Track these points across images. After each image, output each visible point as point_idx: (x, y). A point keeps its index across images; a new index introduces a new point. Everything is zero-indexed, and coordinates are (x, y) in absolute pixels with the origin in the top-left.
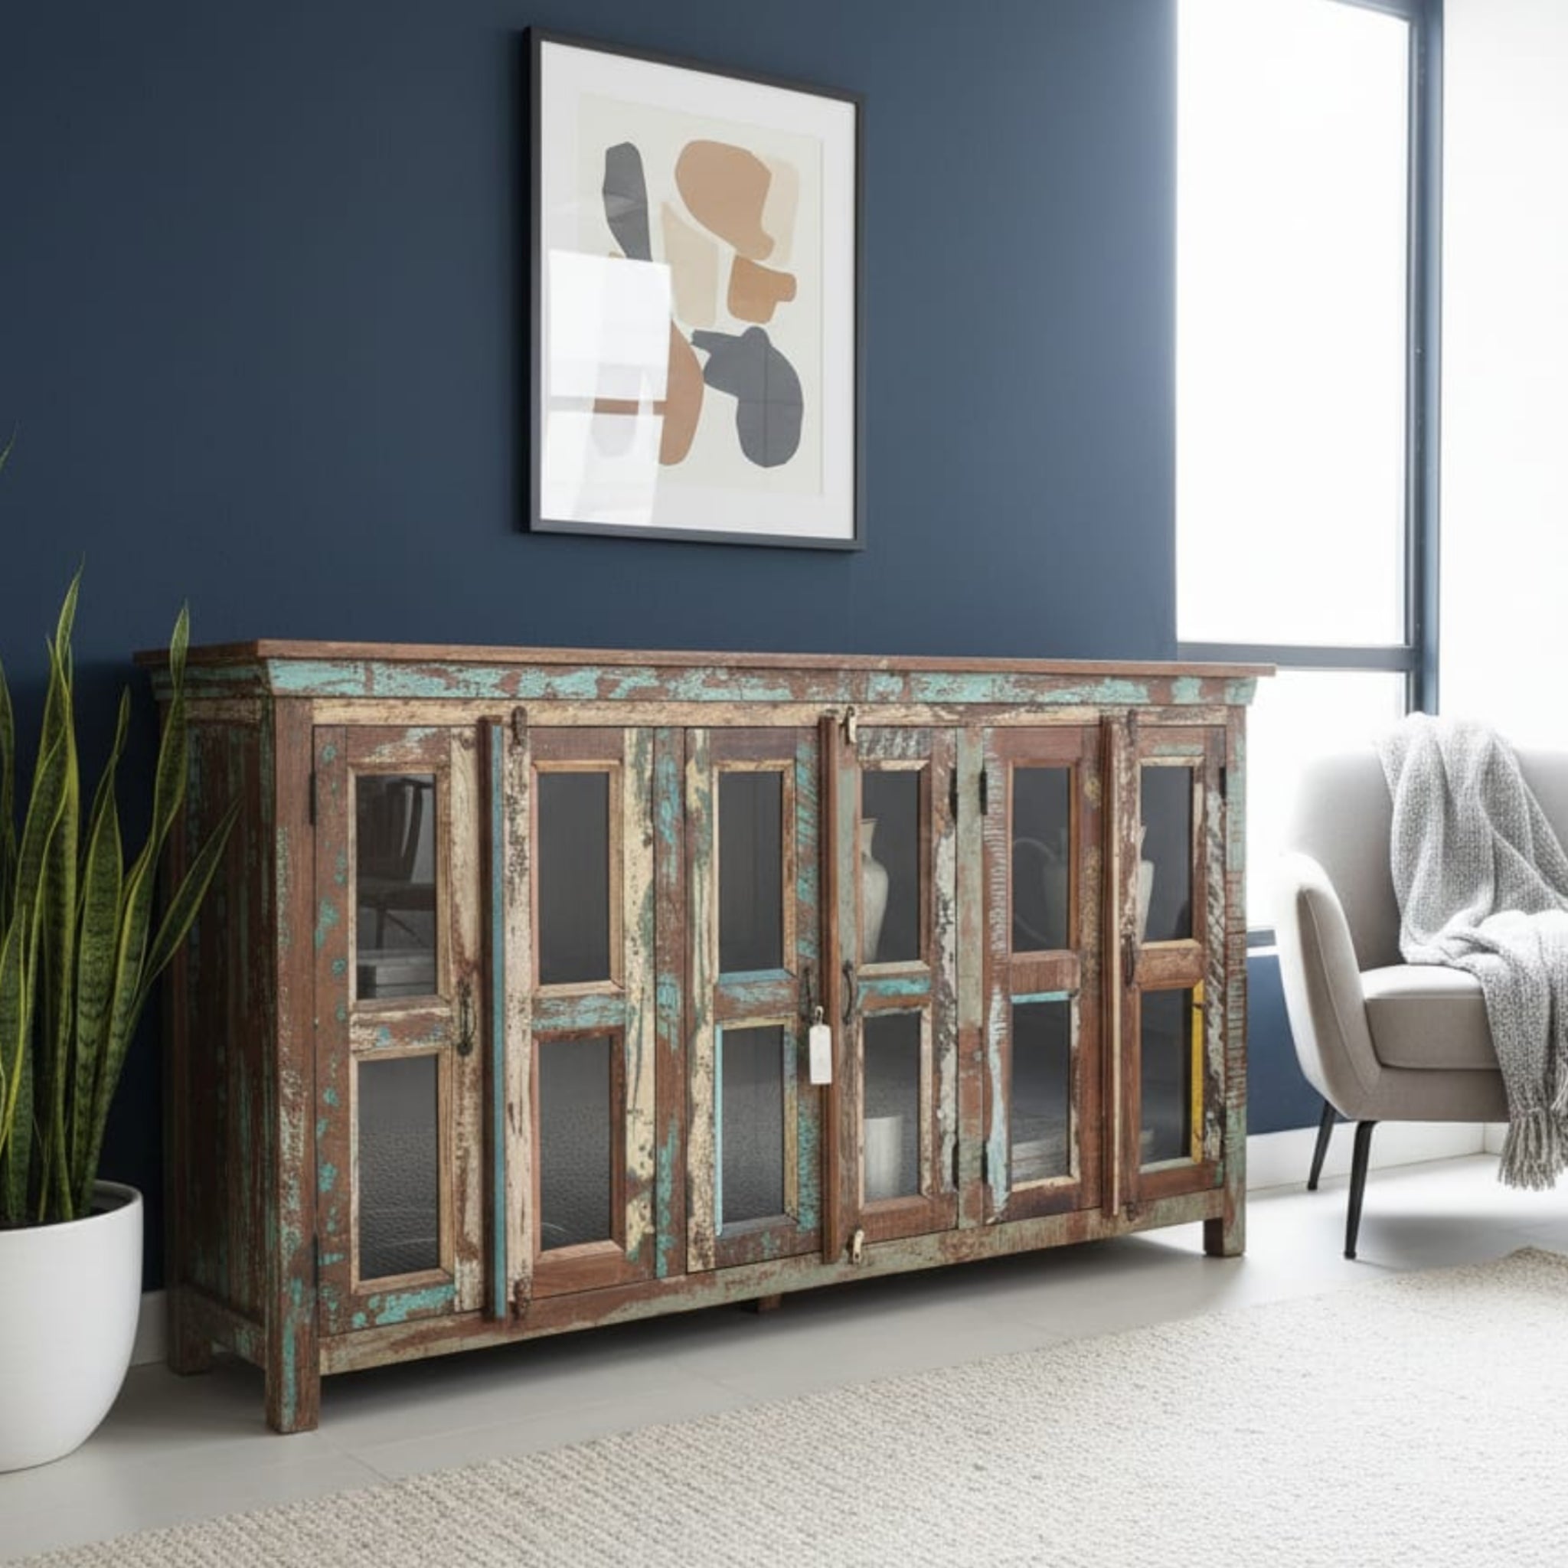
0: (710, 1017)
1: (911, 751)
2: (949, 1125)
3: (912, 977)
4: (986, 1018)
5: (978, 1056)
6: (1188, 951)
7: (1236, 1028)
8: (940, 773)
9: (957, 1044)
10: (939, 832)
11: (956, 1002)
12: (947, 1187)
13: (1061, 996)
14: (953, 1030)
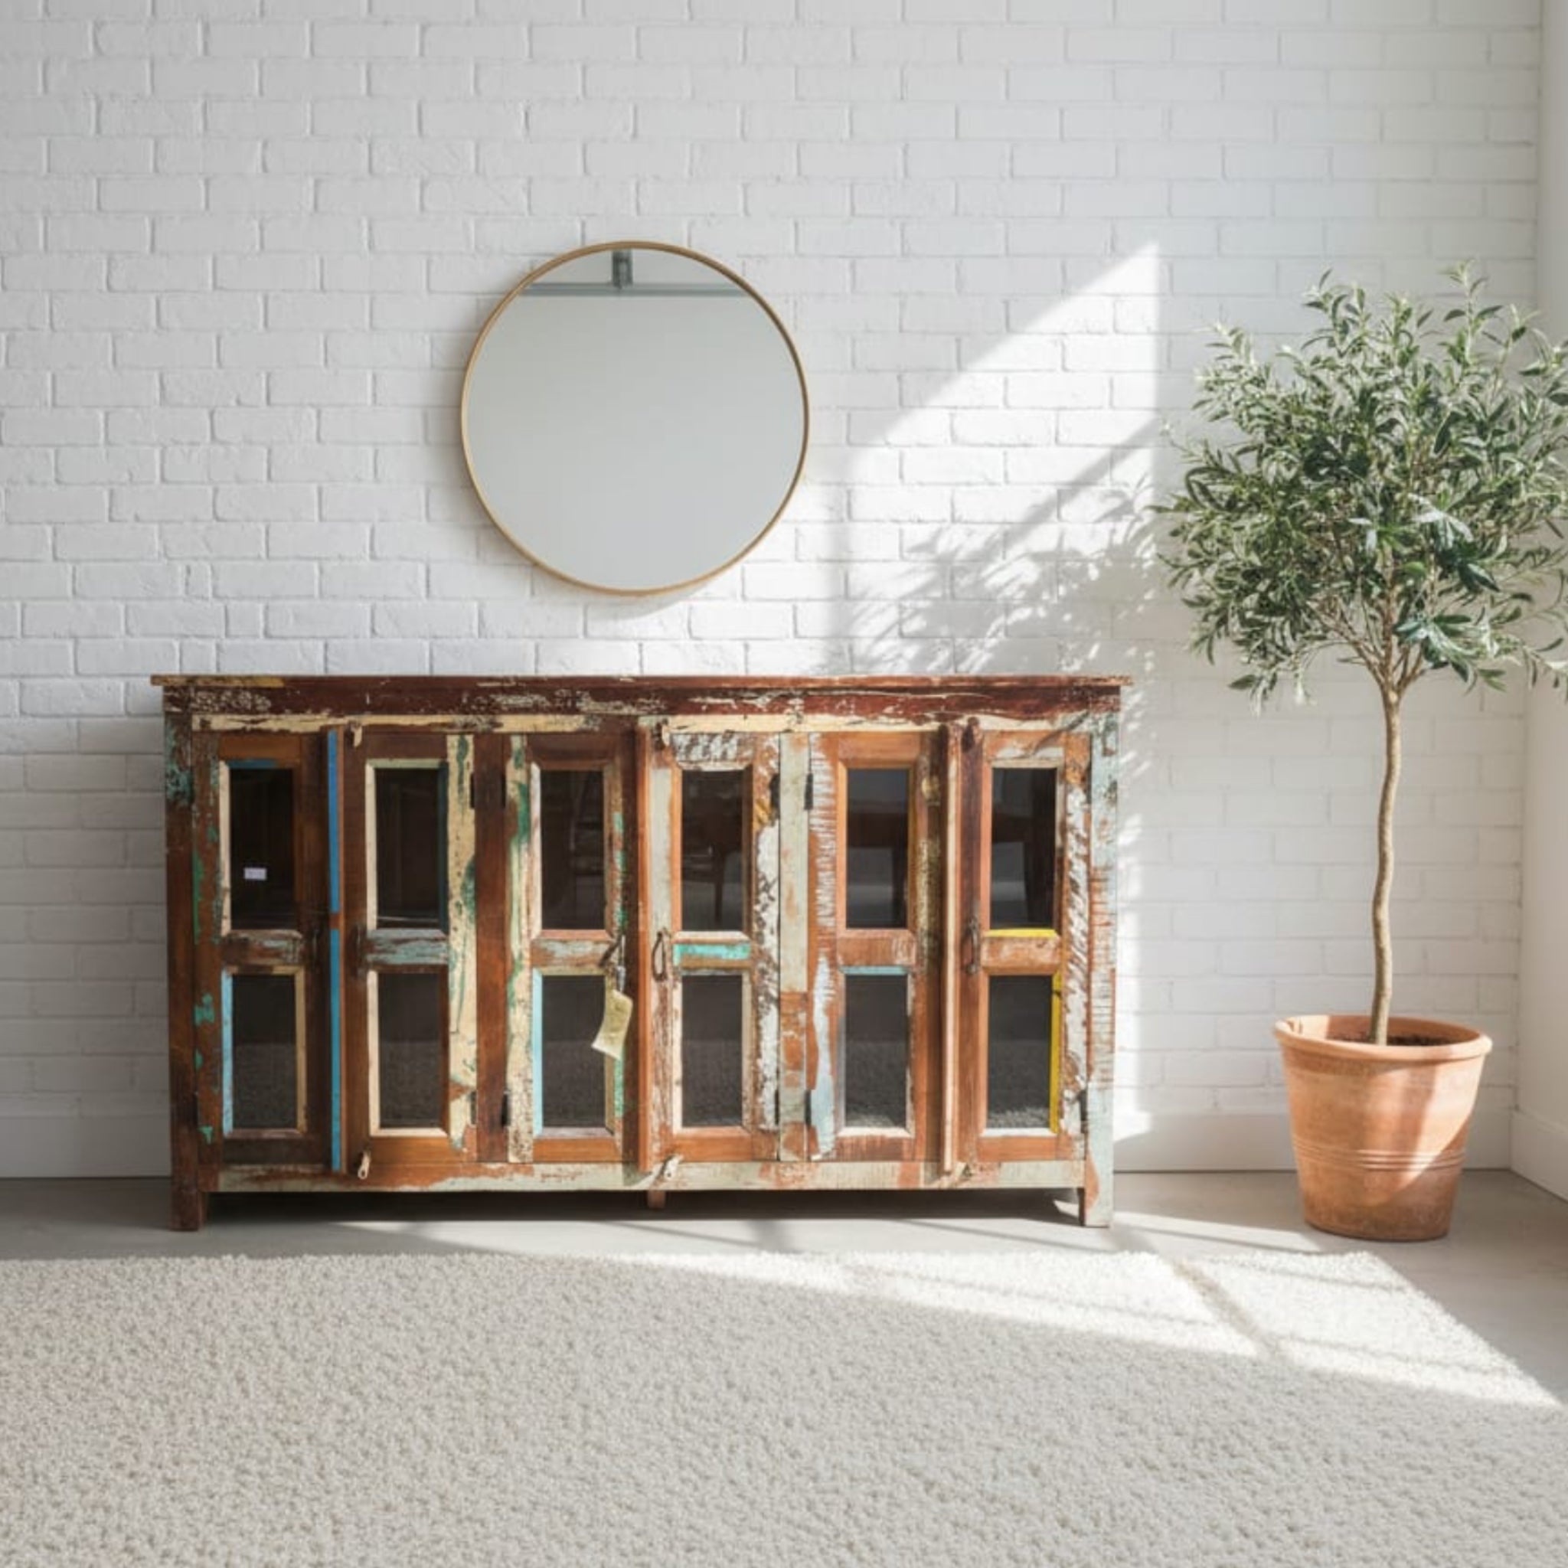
0: (526, 963)
1: (731, 754)
2: (770, 1072)
3: (731, 944)
4: (811, 983)
5: (802, 1017)
6: (1045, 941)
7: (1101, 1015)
8: (762, 772)
9: (779, 1008)
10: (760, 821)
11: (778, 969)
12: (770, 1124)
13: (897, 971)
14: (774, 994)
